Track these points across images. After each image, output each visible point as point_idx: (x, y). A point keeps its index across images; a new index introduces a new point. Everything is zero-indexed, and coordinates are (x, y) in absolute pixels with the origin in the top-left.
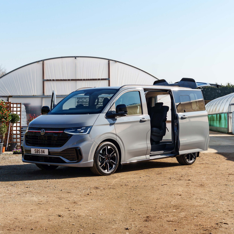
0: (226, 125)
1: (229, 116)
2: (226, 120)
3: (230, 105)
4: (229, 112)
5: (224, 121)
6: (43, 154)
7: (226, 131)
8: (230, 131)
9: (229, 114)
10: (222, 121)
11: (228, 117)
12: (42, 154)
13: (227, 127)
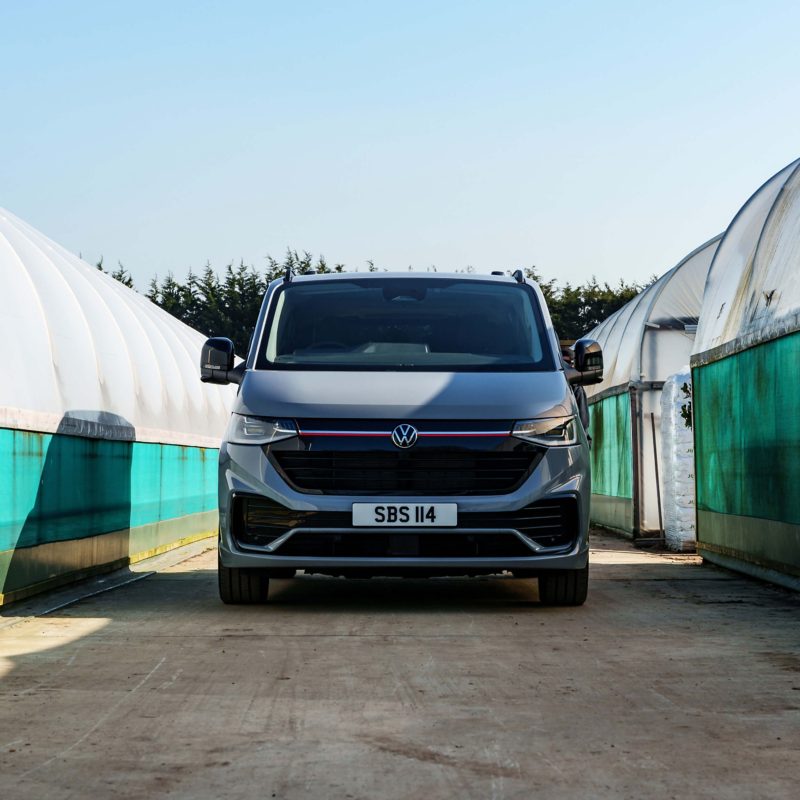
0: (626, 478)
1: (646, 410)
2: (625, 438)
3: (647, 328)
4: (647, 379)
5: (615, 450)
6: (427, 522)
7: (624, 525)
8: (650, 523)
9: (646, 396)
10: (606, 451)
11: (637, 415)
12: (420, 524)
13: (631, 495)
